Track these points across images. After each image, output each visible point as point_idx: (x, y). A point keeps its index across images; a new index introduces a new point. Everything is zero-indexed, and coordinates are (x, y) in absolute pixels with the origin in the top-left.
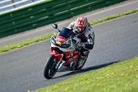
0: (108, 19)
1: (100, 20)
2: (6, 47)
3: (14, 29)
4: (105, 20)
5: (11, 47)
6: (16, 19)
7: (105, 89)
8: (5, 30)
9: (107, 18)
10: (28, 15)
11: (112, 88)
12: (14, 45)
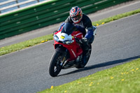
0: (133, 14)
1: (124, 14)
2: (30, 42)
3: (38, 24)
4: (130, 15)
5: (35, 41)
6: (39, 13)
7: (129, 85)
8: (29, 25)
9: (132, 12)
10: (52, 9)
11: (136, 84)
12: (38, 40)
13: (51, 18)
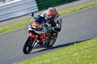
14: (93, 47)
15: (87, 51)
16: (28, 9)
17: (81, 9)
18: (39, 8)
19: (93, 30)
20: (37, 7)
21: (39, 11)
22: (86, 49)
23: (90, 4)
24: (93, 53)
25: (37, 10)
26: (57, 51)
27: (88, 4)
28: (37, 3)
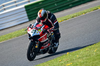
3: (56, 9)
13: (65, 5)
14: (87, 56)
15: (80, 60)
16: (18, 19)
17: (73, 17)
18: (29, 18)
19: (86, 39)
20: (27, 17)
21: (30, 21)
22: (80, 58)
23: (82, 11)
24: (87, 62)
25: (28, 20)
26: (50, 61)
27: (80, 12)
28: (27, 13)
